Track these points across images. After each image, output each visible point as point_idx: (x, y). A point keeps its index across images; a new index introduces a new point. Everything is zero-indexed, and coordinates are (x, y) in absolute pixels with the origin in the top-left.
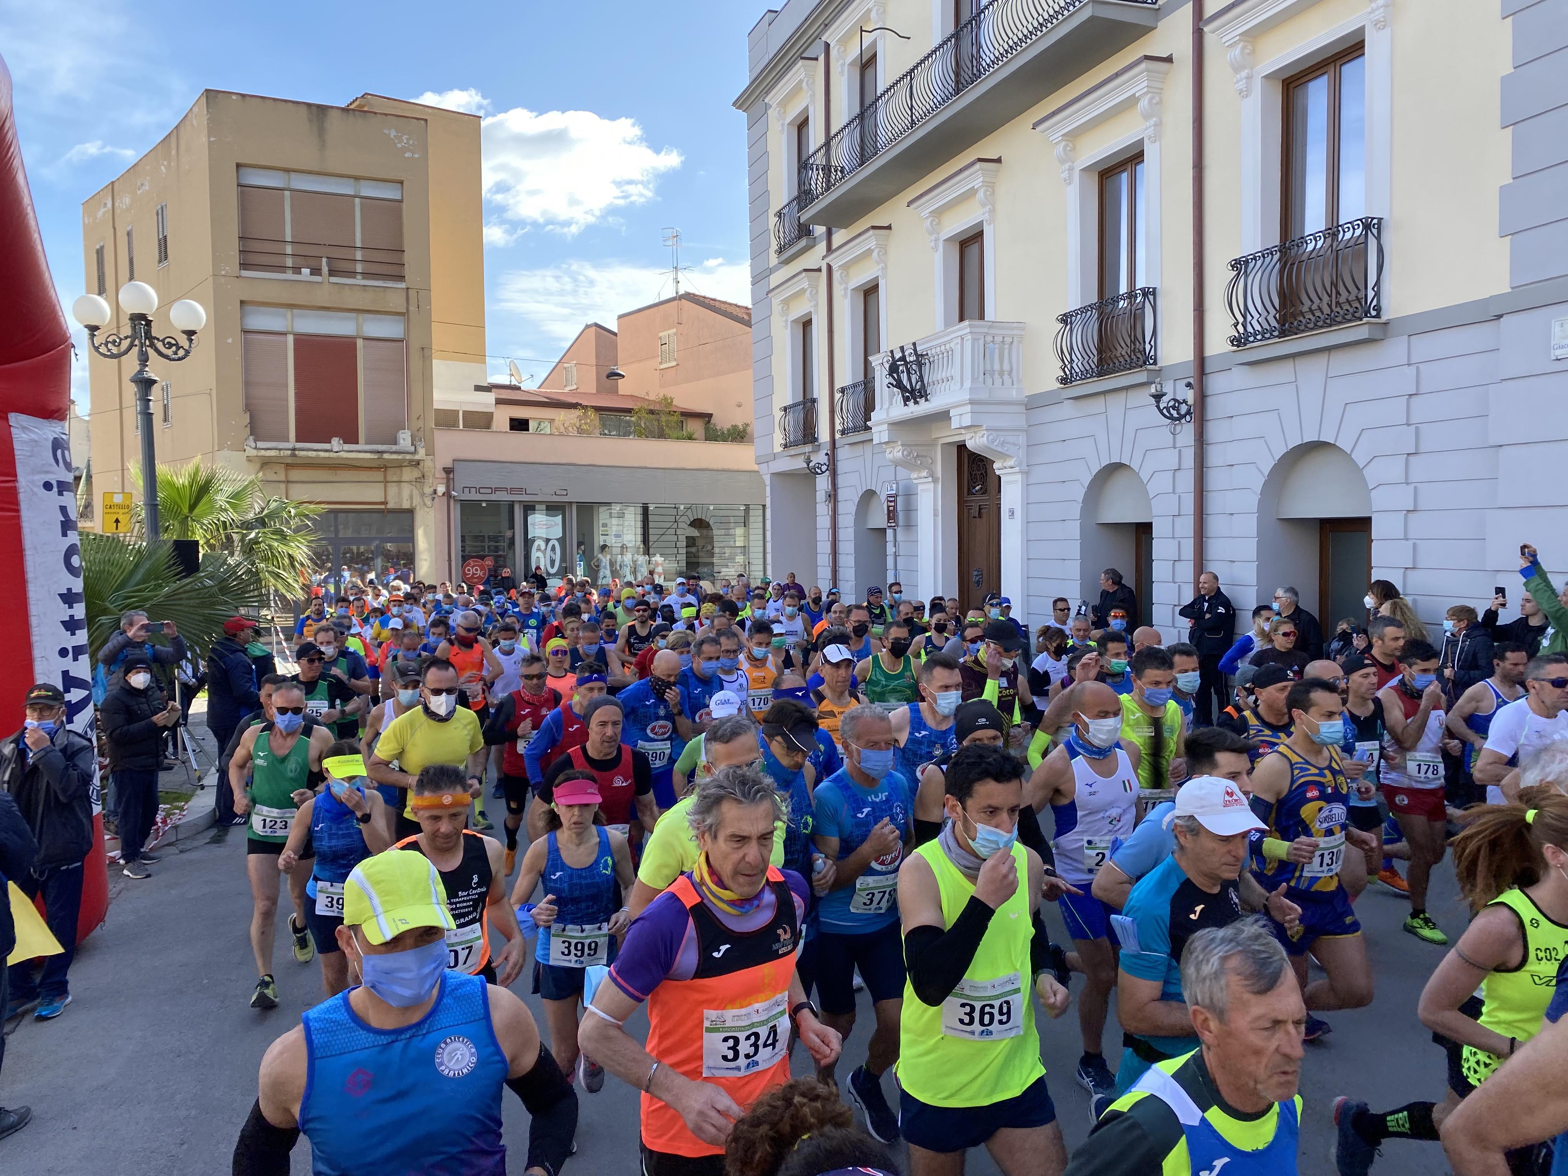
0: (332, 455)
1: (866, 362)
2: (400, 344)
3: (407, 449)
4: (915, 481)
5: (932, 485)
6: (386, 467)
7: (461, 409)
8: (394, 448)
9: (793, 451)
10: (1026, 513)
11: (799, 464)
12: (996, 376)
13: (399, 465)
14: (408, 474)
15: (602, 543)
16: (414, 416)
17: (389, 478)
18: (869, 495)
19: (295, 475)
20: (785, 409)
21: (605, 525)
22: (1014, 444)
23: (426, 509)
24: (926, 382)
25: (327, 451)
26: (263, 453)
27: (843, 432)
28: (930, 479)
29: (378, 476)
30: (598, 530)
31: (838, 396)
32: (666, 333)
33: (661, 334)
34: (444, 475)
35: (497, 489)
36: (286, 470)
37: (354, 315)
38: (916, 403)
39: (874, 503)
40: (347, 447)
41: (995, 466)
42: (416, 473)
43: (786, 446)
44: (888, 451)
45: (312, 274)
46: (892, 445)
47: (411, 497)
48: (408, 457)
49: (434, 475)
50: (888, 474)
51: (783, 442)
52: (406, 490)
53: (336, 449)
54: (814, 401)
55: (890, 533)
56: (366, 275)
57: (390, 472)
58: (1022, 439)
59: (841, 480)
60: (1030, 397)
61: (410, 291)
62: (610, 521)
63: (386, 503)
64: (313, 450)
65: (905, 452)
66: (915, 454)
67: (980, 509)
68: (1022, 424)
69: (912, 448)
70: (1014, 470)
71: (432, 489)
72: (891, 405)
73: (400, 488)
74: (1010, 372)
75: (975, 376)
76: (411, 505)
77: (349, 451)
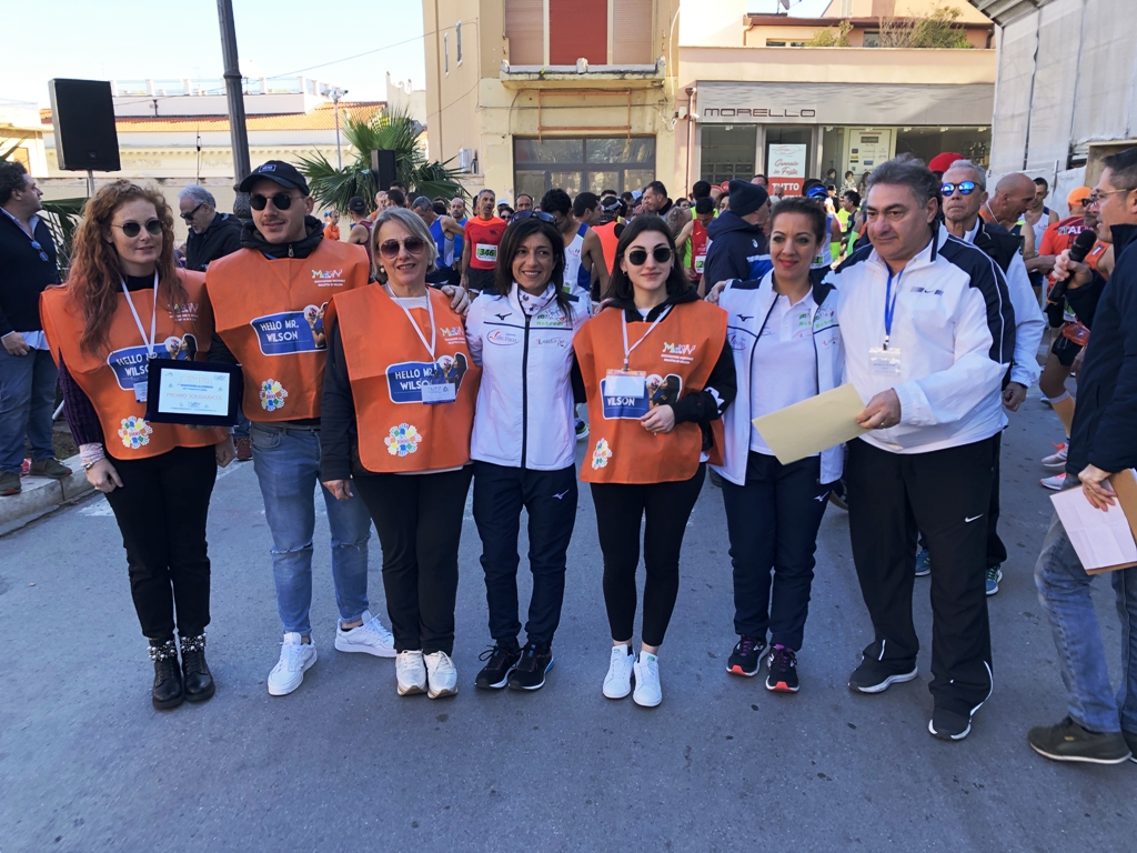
0: (577, 77)
3: (648, 68)
6: (631, 90)
8: (636, 68)
13: (644, 87)
14: (652, 97)
16: (660, 35)
17: (634, 103)
19: (549, 100)
21: (855, 151)
23: (668, 134)
25: (572, 73)
26: (514, 77)
29: (623, 99)
34: (686, 97)
36: (540, 95)
40: (592, 68)
42: (659, 96)
47: (654, 121)
48: (649, 76)
49: (676, 97)
52: (649, 113)
53: (581, 71)
57: (635, 94)
62: (862, 147)
63: (629, 127)
64: (561, 73)
71: (674, 112)
73: (643, 112)
76: (653, 130)
77: (596, 73)
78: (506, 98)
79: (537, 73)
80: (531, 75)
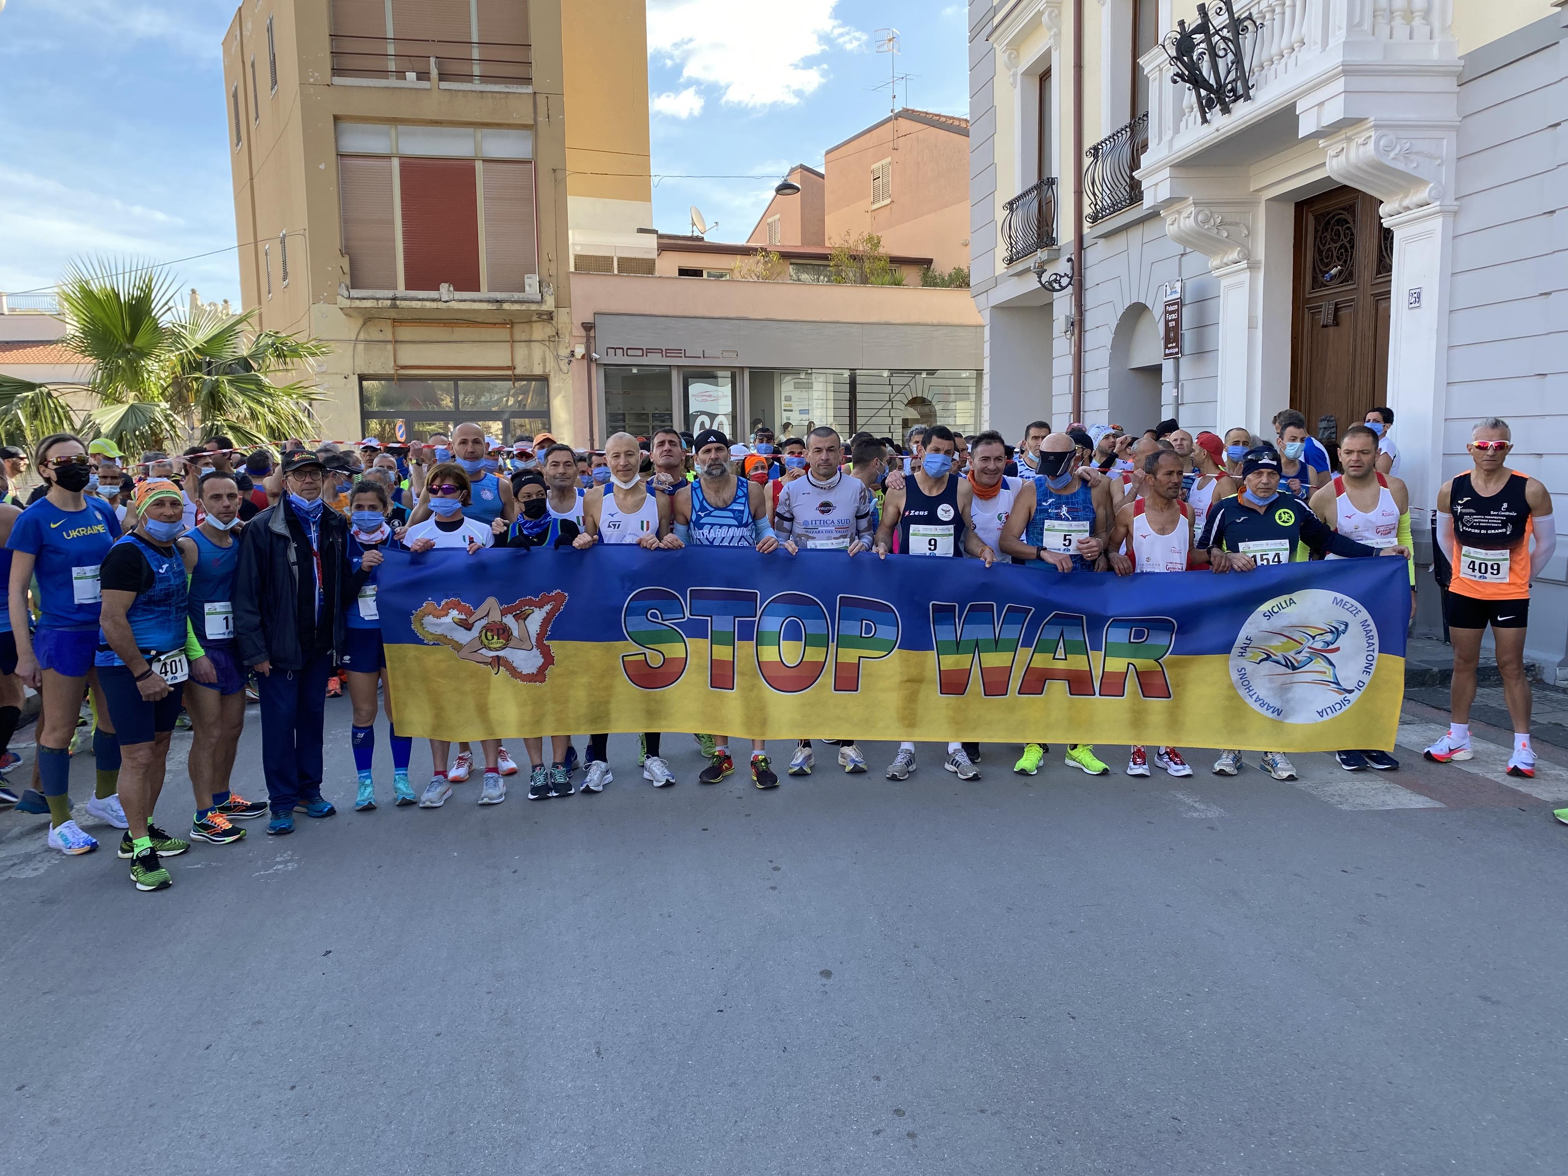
0: (441, 305)
1: (1136, 68)
2: (527, 166)
3: (531, 297)
4: (1216, 274)
5: (1247, 275)
6: (512, 323)
7: (616, 255)
8: (517, 296)
9: (1019, 266)
10: (1449, 292)
11: (1031, 283)
12: (1399, 21)
13: (528, 319)
14: (540, 331)
15: (785, 421)
16: (545, 258)
17: (517, 338)
18: (1136, 311)
19: (405, 333)
20: (1011, 203)
21: (788, 399)
22: (1430, 157)
23: (564, 376)
24: (1246, 67)
25: (434, 300)
26: (357, 303)
27: (1095, 218)
28: (1244, 264)
29: (503, 334)
30: (780, 404)
31: (1087, 161)
32: (879, 164)
33: (874, 166)
34: (584, 333)
35: (649, 351)
36: (394, 327)
37: (470, 130)
38: (1226, 110)
39: (1144, 326)
40: (459, 295)
41: (1383, 210)
42: (549, 331)
43: (1011, 260)
44: (1169, 221)
45: (418, 79)
46: (1177, 207)
47: (544, 360)
48: (534, 307)
49: (571, 333)
51: (1007, 254)
52: (538, 351)
53: (445, 298)
54: (1052, 182)
55: (1168, 367)
56: (485, 78)
57: (518, 329)
58: (1447, 146)
59: (1090, 299)
61: (538, 96)
62: (796, 393)
63: (512, 368)
64: (419, 300)
65: (1200, 218)
66: (1218, 220)
67: (1337, 310)
68: (1449, 113)
69: (1213, 209)
70: (1426, 210)
71: (569, 351)
72: (1177, 130)
73: (530, 349)
74: (1427, 14)
75: (1357, 20)
76: (544, 372)
77: (465, 301)
78: (350, 328)
79: (387, 299)
80: (380, 302)
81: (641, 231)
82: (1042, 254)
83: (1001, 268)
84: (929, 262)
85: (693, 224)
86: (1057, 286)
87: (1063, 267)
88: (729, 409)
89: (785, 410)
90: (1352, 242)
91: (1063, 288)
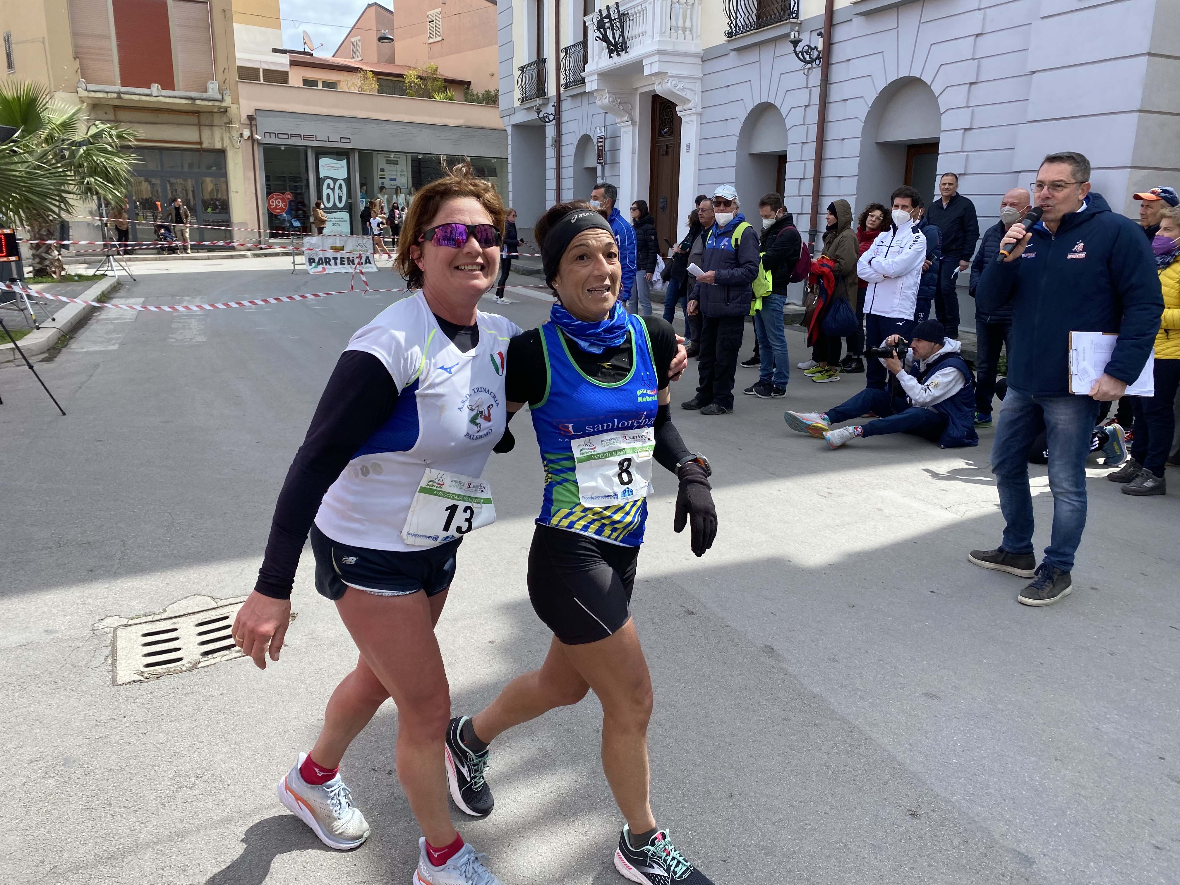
0: (152, 99)
1: (585, 22)
2: (204, 5)
3: (215, 97)
4: (619, 125)
5: (632, 128)
6: (199, 113)
7: (261, 67)
8: (204, 95)
9: (527, 105)
10: (699, 146)
11: (534, 115)
12: (680, 32)
13: (210, 111)
14: (218, 120)
15: (380, 185)
16: (220, 70)
17: (202, 123)
18: (585, 140)
19: (122, 115)
20: (522, 69)
21: (382, 170)
22: (692, 91)
23: (235, 150)
24: (626, 37)
25: (147, 95)
26: (93, 94)
27: (566, 86)
28: (630, 123)
29: (193, 119)
30: (377, 174)
31: (562, 55)
32: (433, 12)
33: (428, 13)
34: (248, 122)
36: (115, 111)
38: (618, 55)
39: (588, 145)
40: (165, 93)
41: (677, 109)
42: (225, 119)
43: (522, 100)
44: (597, 98)
46: (601, 92)
47: (222, 139)
48: (217, 104)
49: (240, 122)
50: (599, 120)
51: (520, 97)
52: (218, 133)
53: (155, 94)
54: (544, 61)
55: (599, 168)
57: (203, 117)
58: (698, 87)
59: (564, 129)
60: (705, 50)
62: (387, 167)
63: (200, 143)
64: (136, 94)
65: (611, 99)
66: (619, 101)
67: (667, 148)
68: (699, 73)
69: (617, 96)
70: (690, 112)
71: (239, 133)
72: (600, 57)
73: (212, 131)
74: (691, 30)
75: (663, 31)
76: (223, 146)
77: (169, 97)
79: (114, 93)
80: (109, 94)
81: (275, 51)
82: (539, 101)
83: (517, 104)
84: (469, 83)
85: (305, 43)
86: (547, 120)
87: (551, 110)
88: (345, 176)
89: (381, 178)
90: (672, 117)
91: (550, 121)
